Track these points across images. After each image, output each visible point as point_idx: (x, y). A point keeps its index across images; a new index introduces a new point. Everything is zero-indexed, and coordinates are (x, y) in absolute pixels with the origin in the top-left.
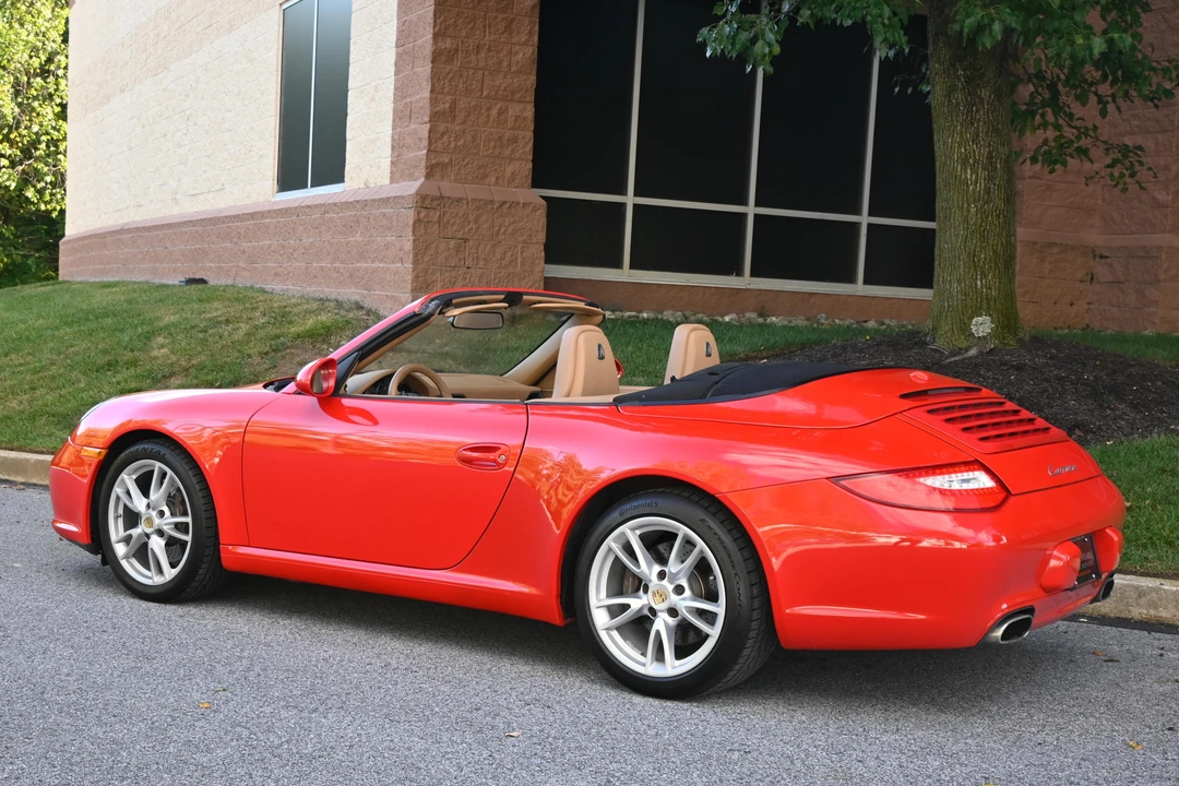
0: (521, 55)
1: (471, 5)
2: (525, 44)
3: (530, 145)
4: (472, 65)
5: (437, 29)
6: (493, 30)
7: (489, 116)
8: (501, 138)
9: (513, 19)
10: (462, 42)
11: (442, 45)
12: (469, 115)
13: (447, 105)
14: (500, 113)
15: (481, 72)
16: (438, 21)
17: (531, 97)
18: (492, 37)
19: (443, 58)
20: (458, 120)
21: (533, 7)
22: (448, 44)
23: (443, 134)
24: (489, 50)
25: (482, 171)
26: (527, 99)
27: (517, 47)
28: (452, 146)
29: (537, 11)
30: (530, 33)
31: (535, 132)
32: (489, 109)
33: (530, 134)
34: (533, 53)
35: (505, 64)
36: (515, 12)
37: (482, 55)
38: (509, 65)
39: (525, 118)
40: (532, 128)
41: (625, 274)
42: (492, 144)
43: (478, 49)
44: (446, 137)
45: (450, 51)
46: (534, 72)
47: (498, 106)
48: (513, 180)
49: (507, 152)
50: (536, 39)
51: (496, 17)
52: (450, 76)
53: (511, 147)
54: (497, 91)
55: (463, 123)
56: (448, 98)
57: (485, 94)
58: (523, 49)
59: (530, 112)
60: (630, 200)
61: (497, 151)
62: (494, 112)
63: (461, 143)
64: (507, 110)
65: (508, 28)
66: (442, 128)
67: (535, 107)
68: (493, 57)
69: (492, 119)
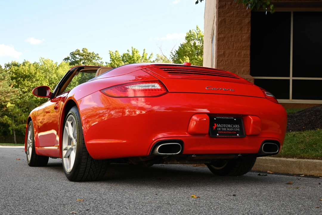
0: (245, 37)
1: (229, 24)
2: (247, 33)
3: (249, 62)
4: (230, 41)
5: (219, 32)
6: (236, 30)
7: (235, 55)
8: (239, 61)
9: (242, 27)
10: (227, 35)
11: (220, 36)
12: (229, 55)
13: (222, 53)
14: (239, 53)
15: (233, 43)
16: (219, 30)
17: (249, 48)
18: (236, 32)
19: (221, 40)
20: (226, 57)
21: (248, 23)
22: (222, 36)
23: (222, 61)
24: (235, 36)
25: (234, 70)
26: (248, 49)
27: (244, 34)
28: (224, 64)
29: (250, 24)
30: (248, 30)
31: (251, 58)
32: (236, 52)
33: (249, 59)
34: (249, 35)
35: (240, 39)
36: (243, 25)
37: (233, 38)
38: (242, 40)
39: (247, 54)
40: (249, 57)
41: (291, 101)
42: (237, 63)
43: (232, 36)
44: (222, 62)
45: (223, 37)
46: (250, 41)
47: (238, 52)
48: (244, 72)
49: (242, 65)
50: (250, 31)
51: (237, 27)
52: (223, 44)
53: (243, 63)
54: (238, 48)
55: (228, 57)
56: (223, 51)
57: (234, 48)
58: (246, 34)
59: (249, 52)
60: (291, 78)
61: (239, 64)
62: (237, 53)
63: (227, 63)
64: (241, 52)
65: (241, 29)
66: (221, 59)
67: (250, 51)
68: (236, 38)
69: (237, 55)
